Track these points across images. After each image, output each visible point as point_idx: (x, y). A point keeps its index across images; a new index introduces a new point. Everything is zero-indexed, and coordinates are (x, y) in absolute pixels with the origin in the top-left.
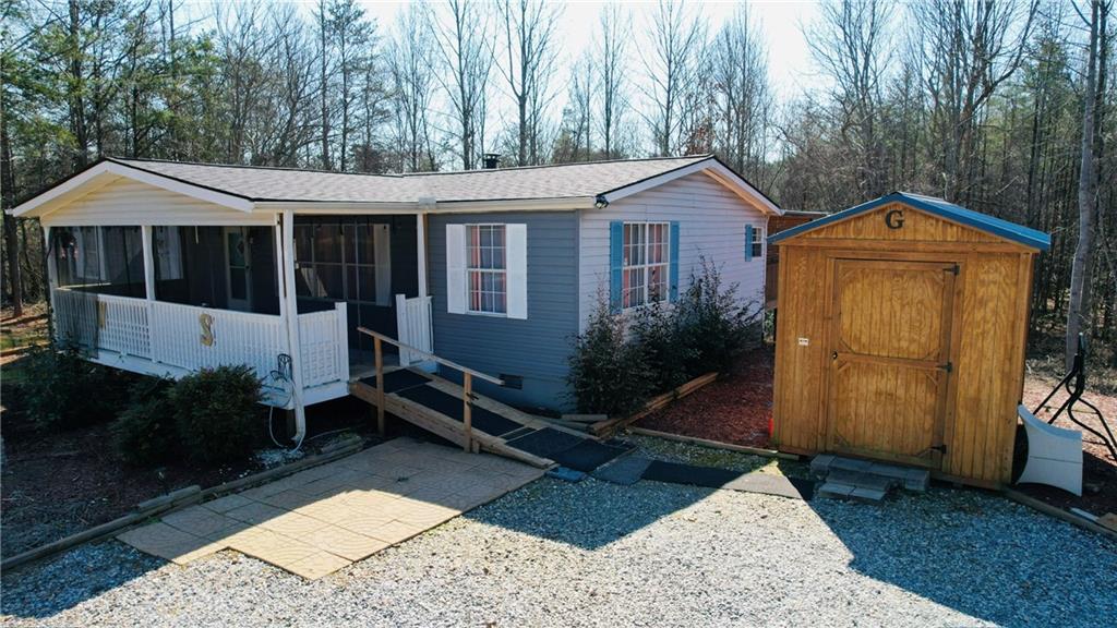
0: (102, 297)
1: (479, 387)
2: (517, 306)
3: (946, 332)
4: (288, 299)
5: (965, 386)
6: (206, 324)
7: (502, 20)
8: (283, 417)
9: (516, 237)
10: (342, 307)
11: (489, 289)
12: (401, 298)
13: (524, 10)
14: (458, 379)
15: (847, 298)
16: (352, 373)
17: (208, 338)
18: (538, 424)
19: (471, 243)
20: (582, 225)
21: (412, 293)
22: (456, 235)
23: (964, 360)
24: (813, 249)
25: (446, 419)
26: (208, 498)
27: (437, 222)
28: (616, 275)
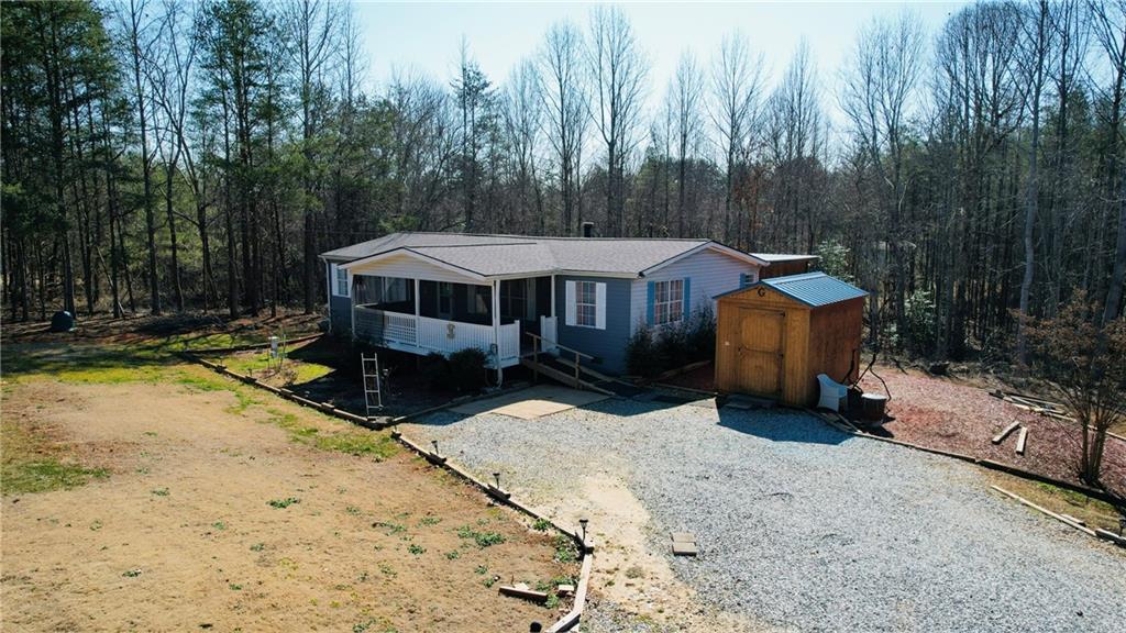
0: (387, 313)
1: (583, 362)
2: (601, 323)
3: (781, 342)
4: (496, 319)
5: (788, 364)
6: (451, 329)
7: (597, 82)
8: (493, 372)
9: (601, 288)
10: (518, 322)
11: (587, 313)
12: (543, 318)
13: (614, 73)
14: (572, 357)
15: (744, 323)
16: (521, 354)
17: (451, 335)
18: (609, 380)
19: (578, 291)
20: (633, 285)
21: (548, 315)
22: (571, 286)
23: (788, 352)
24: (730, 303)
25: (567, 376)
26: (475, 400)
27: (561, 279)
28: (650, 309)
